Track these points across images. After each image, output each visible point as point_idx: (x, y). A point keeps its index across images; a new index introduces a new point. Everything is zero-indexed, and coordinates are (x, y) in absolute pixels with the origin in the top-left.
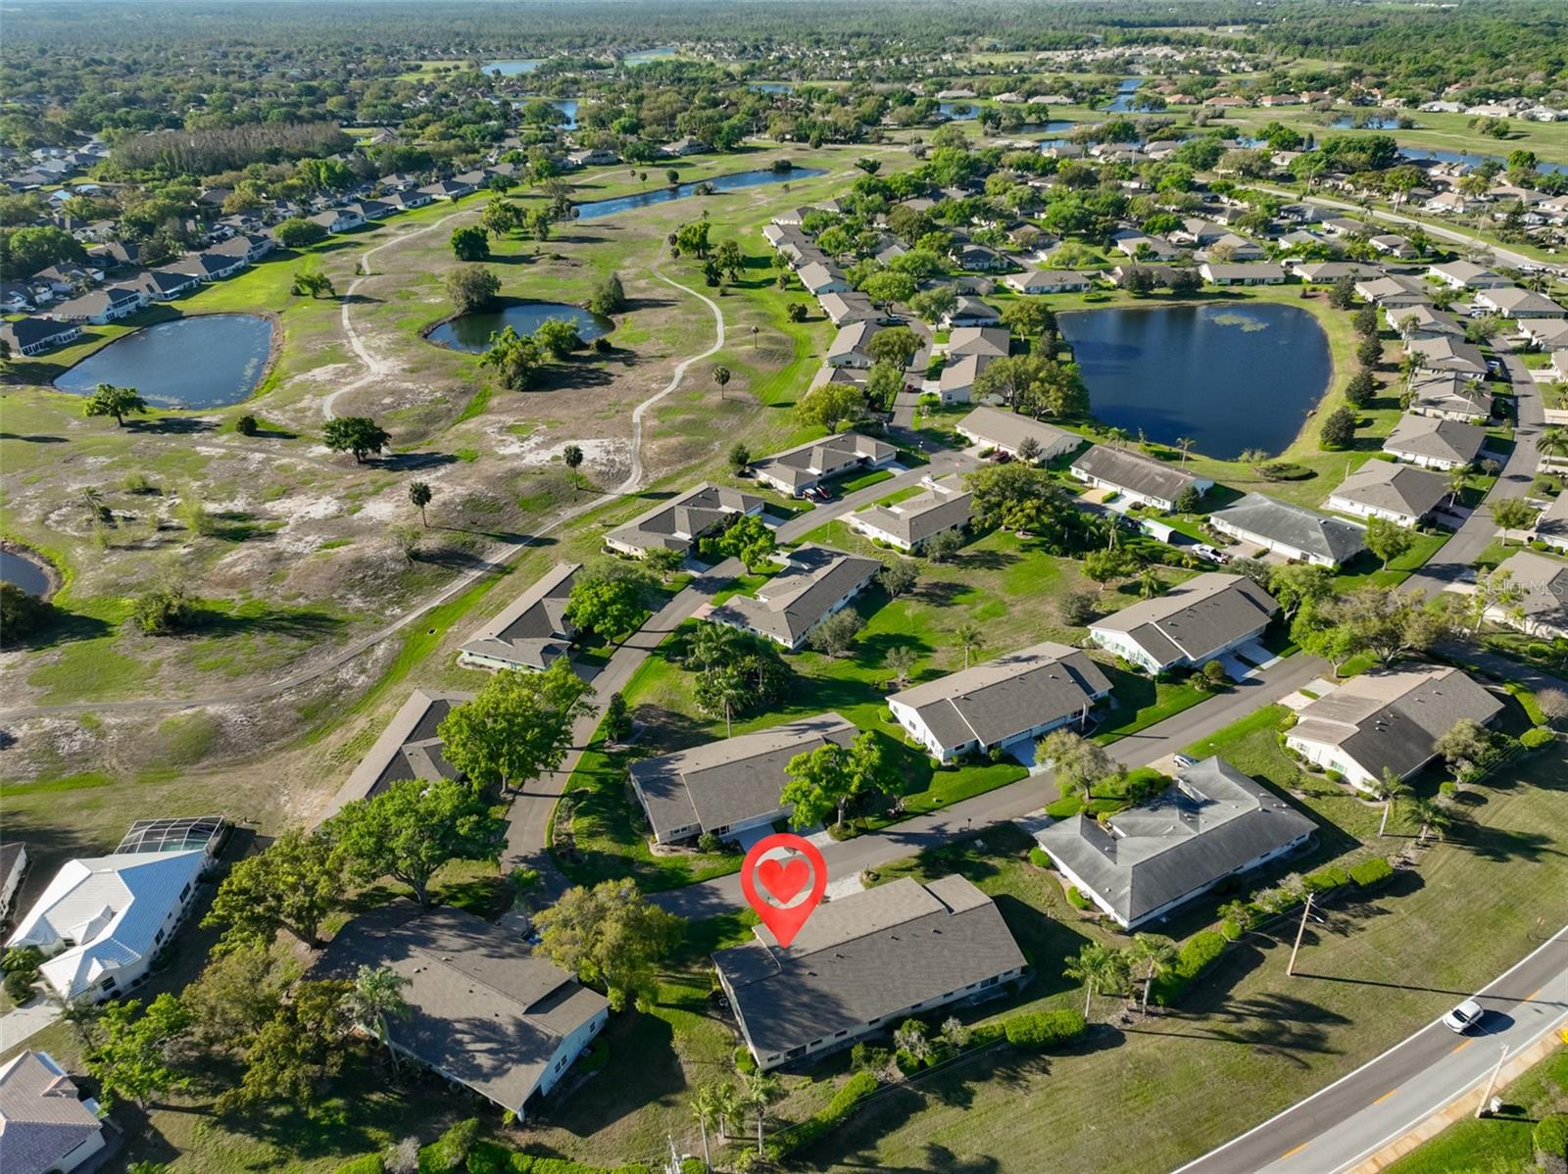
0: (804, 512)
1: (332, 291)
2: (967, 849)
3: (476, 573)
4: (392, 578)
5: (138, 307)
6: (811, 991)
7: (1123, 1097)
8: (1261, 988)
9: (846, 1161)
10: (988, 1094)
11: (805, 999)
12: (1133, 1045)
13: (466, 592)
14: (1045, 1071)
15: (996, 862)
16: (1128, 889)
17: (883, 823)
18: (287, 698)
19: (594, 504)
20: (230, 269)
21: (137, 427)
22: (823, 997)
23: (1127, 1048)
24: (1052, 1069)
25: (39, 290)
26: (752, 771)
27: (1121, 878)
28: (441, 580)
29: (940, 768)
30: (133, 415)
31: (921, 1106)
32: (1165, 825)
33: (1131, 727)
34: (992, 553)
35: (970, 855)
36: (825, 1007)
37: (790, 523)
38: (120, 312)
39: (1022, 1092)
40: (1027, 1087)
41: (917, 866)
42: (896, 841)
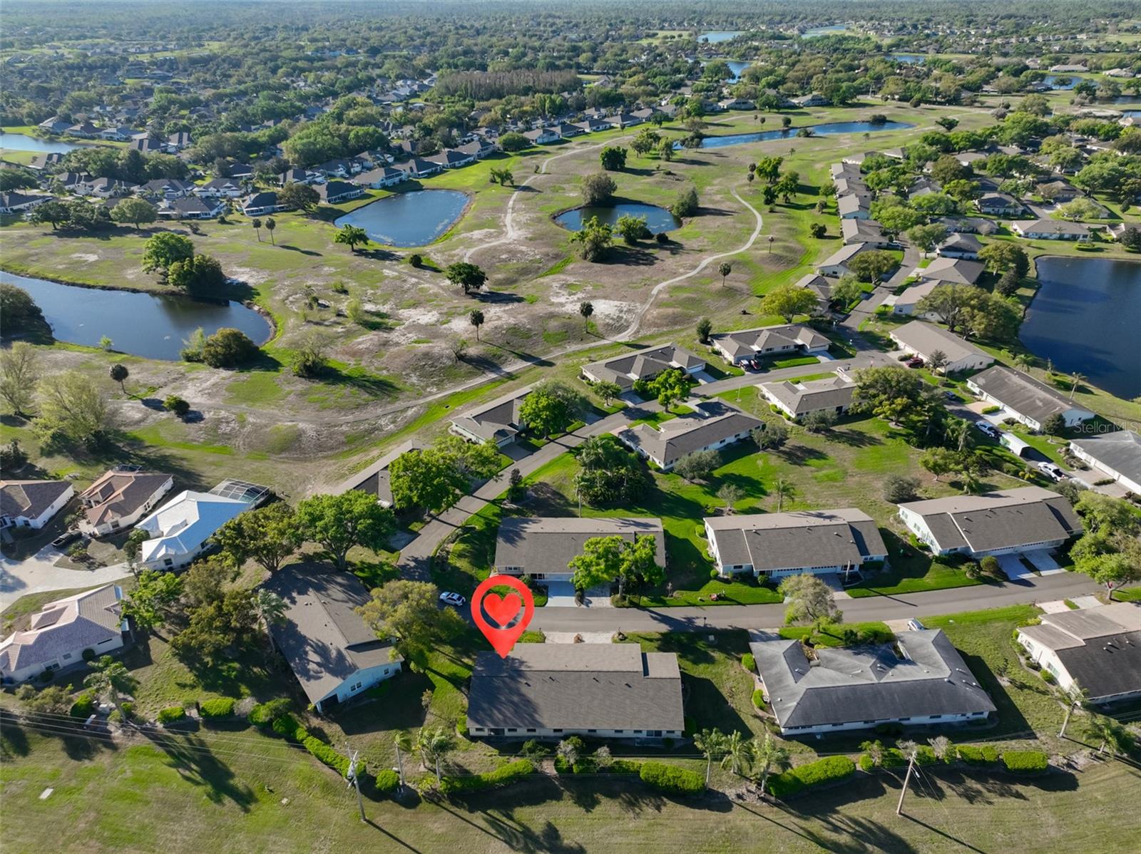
0: (733, 376)
1: (512, 182)
2: (701, 639)
3: (493, 376)
4: (441, 368)
5: (400, 180)
6: (521, 695)
7: (704, 848)
8: (867, 814)
9: (489, 812)
10: (608, 808)
11: (516, 699)
12: (736, 817)
13: (481, 386)
14: (658, 808)
15: (717, 655)
16: (795, 703)
17: (654, 604)
18: (344, 428)
19: (593, 344)
20: (463, 162)
21: (361, 253)
22: (528, 702)
23: (729, 816)
24: (664, 809)
25: (355, 165)
26: (574, 542)
27: (793, 695)
28: (470, 375)
29: (716, 577)
30: (360, 245)
31: (558, 797)
32: (855, 667)
33: (890, 589)
34: (861, 434)
35: (701, 645)
36: (526, 709)
37: (720, 382)
38: (389, 183)
39: (632, 815)
40: (638, 814)
41: (657, 640)
42: (655, 619)
